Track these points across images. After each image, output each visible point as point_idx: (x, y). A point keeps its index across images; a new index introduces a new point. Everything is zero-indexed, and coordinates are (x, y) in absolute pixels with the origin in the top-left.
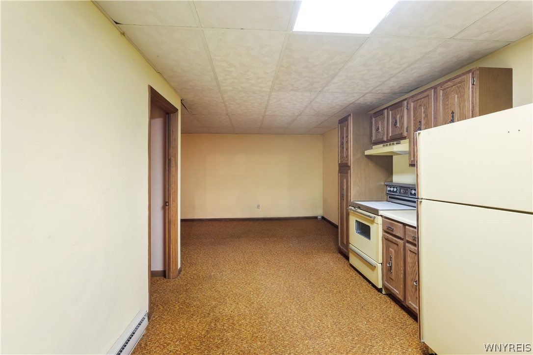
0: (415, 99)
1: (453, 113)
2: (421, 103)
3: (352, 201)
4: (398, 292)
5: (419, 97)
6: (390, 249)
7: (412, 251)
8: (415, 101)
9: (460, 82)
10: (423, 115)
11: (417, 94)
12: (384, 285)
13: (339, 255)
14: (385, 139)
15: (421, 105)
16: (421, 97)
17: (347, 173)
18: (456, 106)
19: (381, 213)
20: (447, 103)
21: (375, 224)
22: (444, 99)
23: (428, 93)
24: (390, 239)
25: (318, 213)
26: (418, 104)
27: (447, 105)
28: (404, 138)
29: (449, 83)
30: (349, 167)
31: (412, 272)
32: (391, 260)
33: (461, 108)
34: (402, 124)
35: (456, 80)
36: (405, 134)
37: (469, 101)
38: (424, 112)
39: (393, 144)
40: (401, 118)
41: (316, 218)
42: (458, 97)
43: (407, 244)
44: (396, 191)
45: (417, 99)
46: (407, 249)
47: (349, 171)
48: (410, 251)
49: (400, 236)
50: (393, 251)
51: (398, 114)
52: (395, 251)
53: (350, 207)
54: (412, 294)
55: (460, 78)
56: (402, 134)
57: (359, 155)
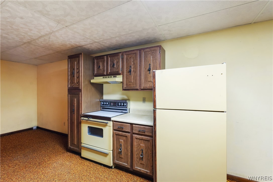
0: (127, 53)
1: (150, 64)
2: (131, 56)
3: (82, 113)
4: (126, 164)
5: (130, 53)
6: (120, 140)
7: (138, 139)
8: (127, 55)
9: (154, 50)
10: (132, 63)
11: (128, 51)
12: (114, 163)
13: (69, 154)
14: (105, 74)
15: (131, 58)
16: (132, 53)
17: (79, 94)
18: (152, 61)
19: (112, 119)
20: (146, 59)
21: (107, 127)
22: (144, 57)
23: (136, 52)
24: (121, 134)
25: (34, 124)
26: (129, 57)
27: (146, 60)
28: (120, 74)
29: (148, 49)
30: (80, 90)
31: (137, 150)
32: (121, 147)
33: (154, 63)
34: (119, 66)
35: (152, 49)
36: (121, 72)
37: (158, 60)
38: (133, 62)
39: (111, 77)
40: (118, 63)
41: (31, 129)
42: (152, 57)
43: (134, 135)
44: (108, 104)
45: (129, 53)
46: (134, 138)
47: (80, 93)
48: (136, 138)
49: (128, 131)
50: (122, 141)
51: (115, 60)
52: (124, 141)
53: (82, 118)
54: (137, 162)
55: (154, 48)
56: (118, 72)
57: (87, 83)
